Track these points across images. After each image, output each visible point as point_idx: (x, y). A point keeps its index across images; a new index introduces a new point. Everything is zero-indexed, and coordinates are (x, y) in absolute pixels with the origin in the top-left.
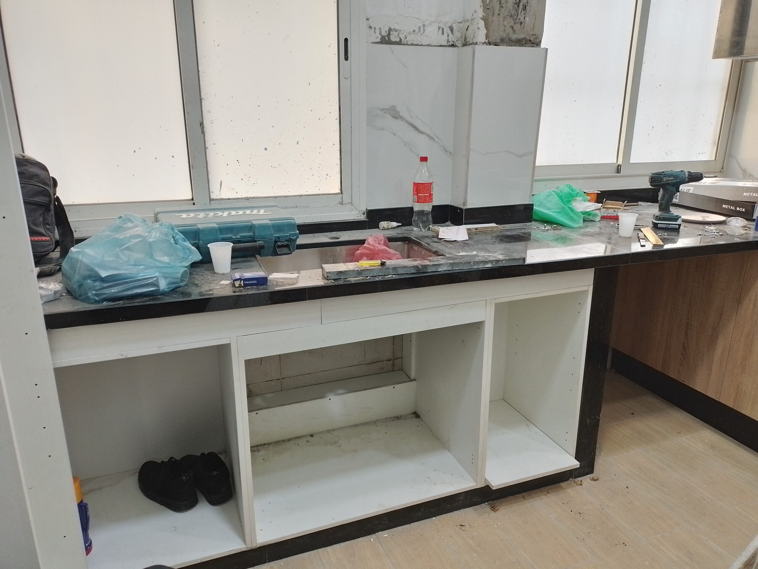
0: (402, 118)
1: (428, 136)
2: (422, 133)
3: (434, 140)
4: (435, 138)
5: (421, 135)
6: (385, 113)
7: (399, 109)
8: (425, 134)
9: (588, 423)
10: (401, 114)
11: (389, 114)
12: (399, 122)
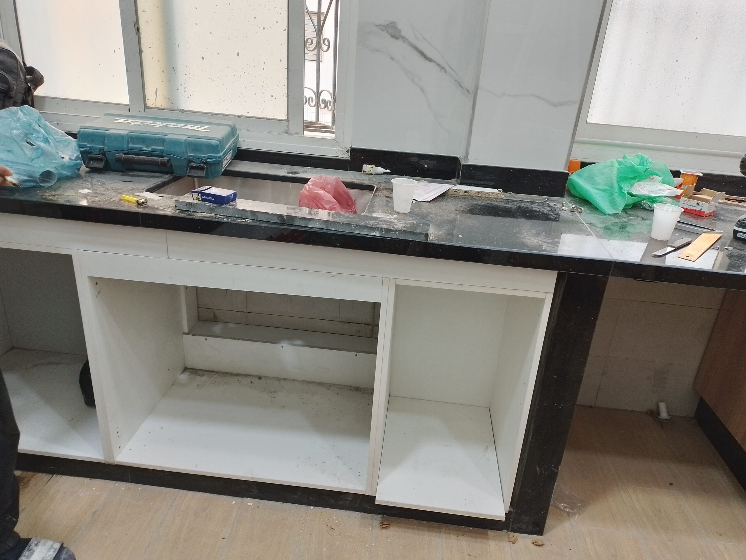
0: (404, 39)
1: (439, 65)
2: (430, 60)
3: (446, 72)
4: (448, 69)
5: (428, 62)
6: (383, 30)
7: (400, 26)
8: (434, 62)
9: (538, 472)
10: (403, 34)
11: (388, 32)
12: (399, 42)
